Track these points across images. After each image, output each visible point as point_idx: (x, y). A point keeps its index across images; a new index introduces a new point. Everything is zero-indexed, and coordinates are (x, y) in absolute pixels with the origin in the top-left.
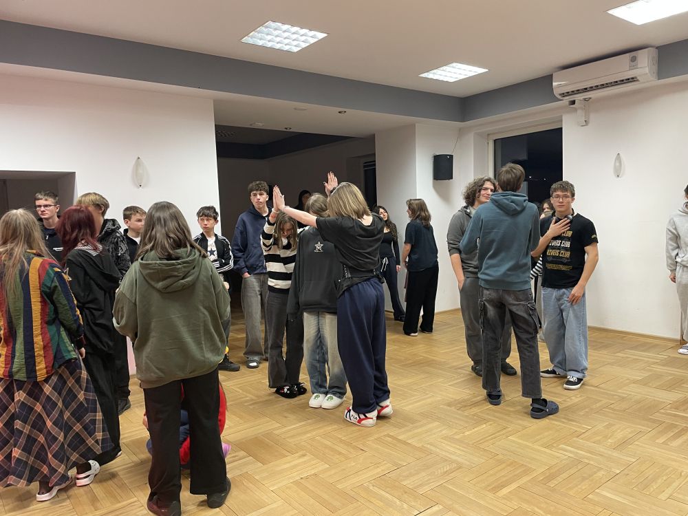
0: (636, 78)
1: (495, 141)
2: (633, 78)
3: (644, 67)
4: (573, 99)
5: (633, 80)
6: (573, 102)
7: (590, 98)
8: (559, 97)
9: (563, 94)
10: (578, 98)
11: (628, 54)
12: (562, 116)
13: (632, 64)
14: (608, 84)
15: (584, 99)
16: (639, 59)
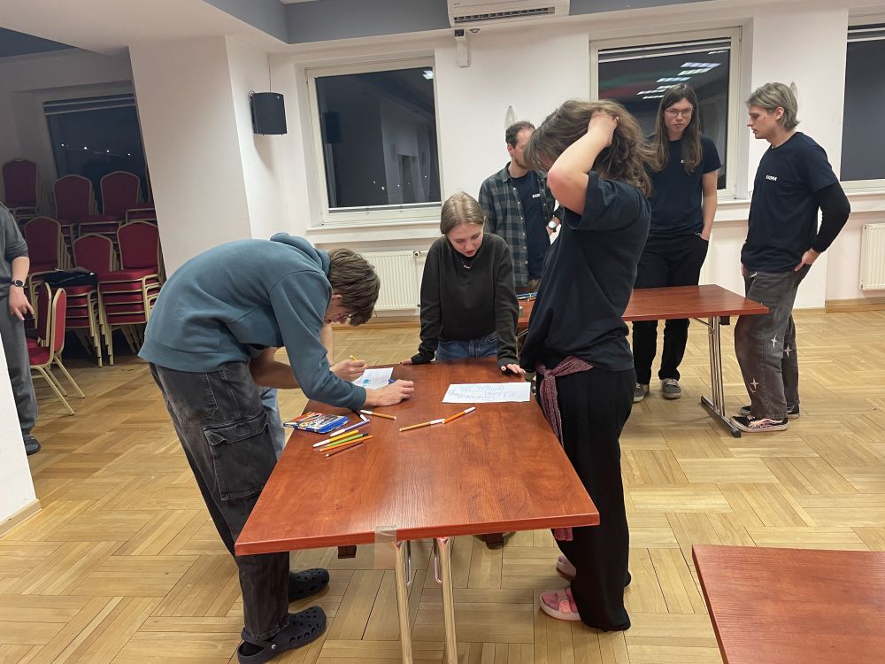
0: (553, 8)
1: (317, 80)
2: (546, 9)
4: (462, 28)
5: (545, 11)
6: (460, 33)
7: (478, 29)
8: (452, 22)
9: (456, 19)
12: (433, 50)
14: (515, 12)
15: (471, 30)
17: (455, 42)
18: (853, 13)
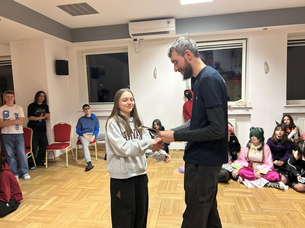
0: (169, 31)
1: (86, 56)
2: (167, 32)
3: (172, 27)
4: (136, 38)
6: (135, 40)
7: (143, 39)
8: (131, 36)
9: (133, 34)
10: (138, 38)
11: (166, 20)
12: (127, 46)
13: (168, 25)
14: (155, 33)
15: (140, 39)
16: (170, 23)
17: (135, 44)
18: (289, 36)
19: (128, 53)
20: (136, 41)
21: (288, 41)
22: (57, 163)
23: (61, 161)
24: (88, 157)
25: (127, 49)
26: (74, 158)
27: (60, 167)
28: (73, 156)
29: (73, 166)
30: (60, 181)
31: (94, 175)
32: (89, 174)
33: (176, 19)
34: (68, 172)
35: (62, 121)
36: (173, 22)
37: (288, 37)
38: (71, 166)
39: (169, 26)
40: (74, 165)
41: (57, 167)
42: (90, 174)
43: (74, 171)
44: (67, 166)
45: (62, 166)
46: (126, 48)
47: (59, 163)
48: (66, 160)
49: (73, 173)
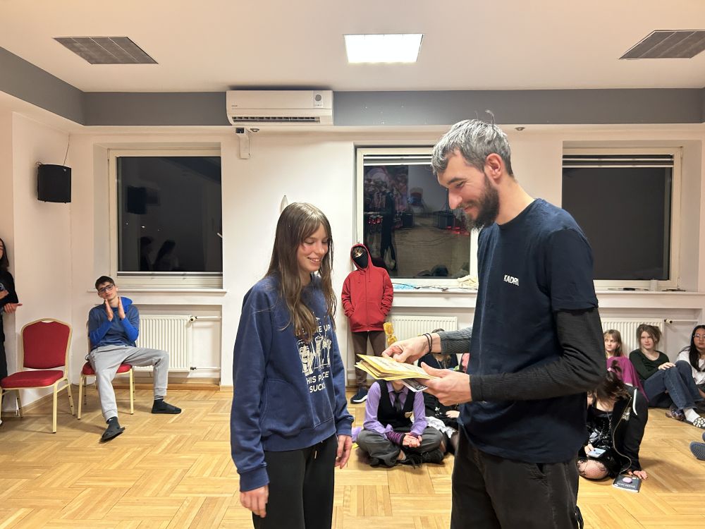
1: (118, 158)
2: (313, 118)
3: (325, 108)
6: (240, 131)
7: (258, 129)
8: (231, 121)
9: (235, 118)
10: (248, 126)
11: (312, 91)
12: (220, 143)
13: (317, 103)
14: (287, 118)
15: (252, 129)
16: (322, 100)
17: (239, 139)
18: (566, 145)
19: (220, 157)
20: (243, 132)
21: (564, 157)
22: (27, 422)
23: (37, 418)
24: (110, 405)
25: (220, 149)
26: (73, 409)
27: (33, 434)
28: (72, 404)
29: (69, 430)
30: (34, 467)
31: (126, 452)
32: (114, 449)
33: (334, 92)
34: (57, 444)
35: (47, 316)
36: (328, 97)
37: (564, 148)
38: (64, 429)
39: (319, 107)
40: (73, 427)
41: (28, 433)
42: (116, 448)
43: (72, 441)
44: (55, 430)
45: (40, 430)
46: (218, 147)
47: (31, 423)
48: (52, 414)
49: (69, 446)
